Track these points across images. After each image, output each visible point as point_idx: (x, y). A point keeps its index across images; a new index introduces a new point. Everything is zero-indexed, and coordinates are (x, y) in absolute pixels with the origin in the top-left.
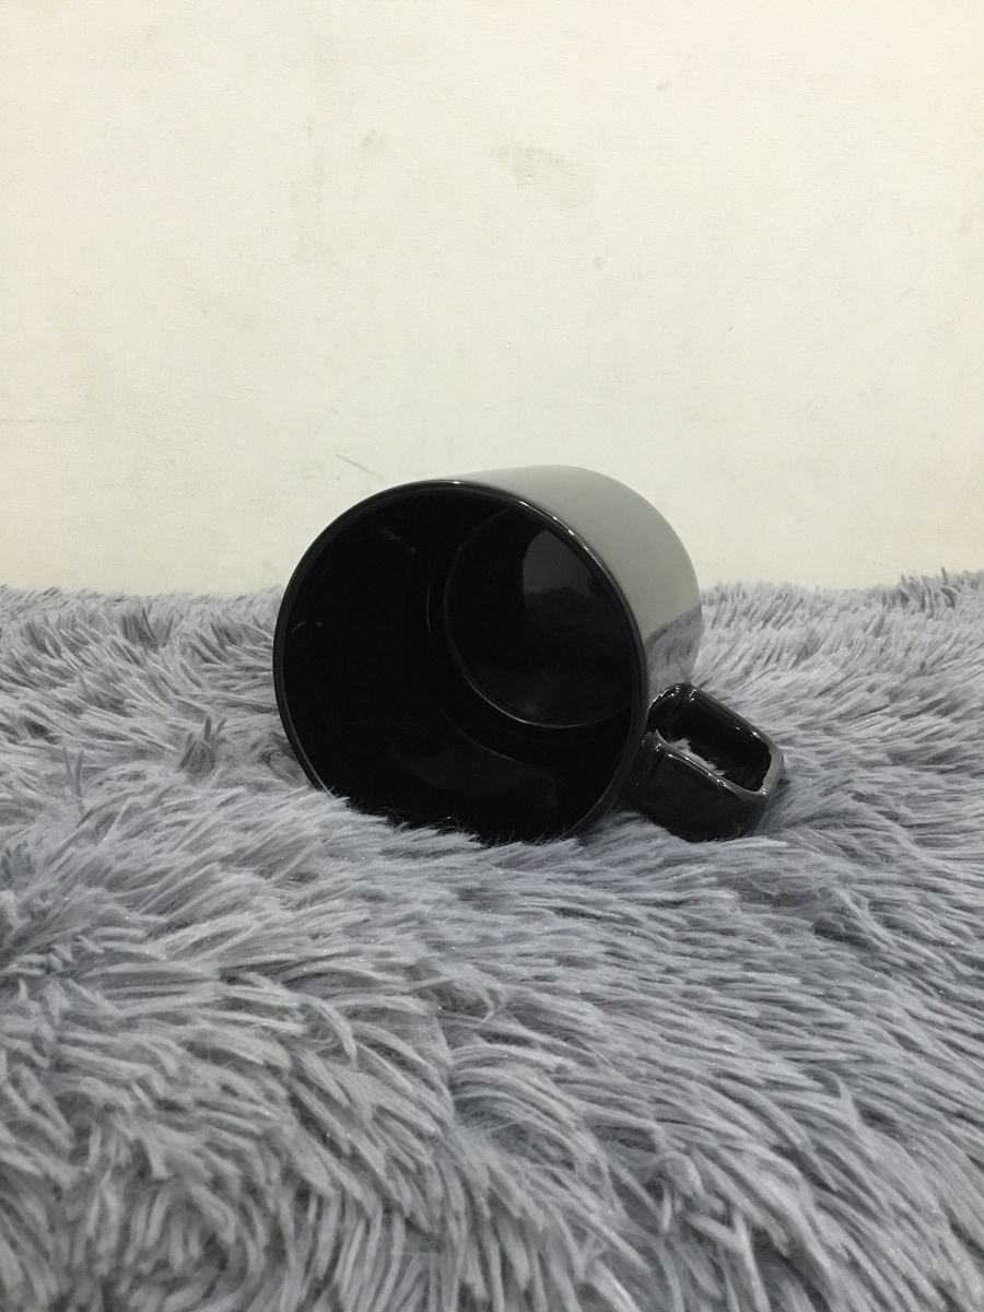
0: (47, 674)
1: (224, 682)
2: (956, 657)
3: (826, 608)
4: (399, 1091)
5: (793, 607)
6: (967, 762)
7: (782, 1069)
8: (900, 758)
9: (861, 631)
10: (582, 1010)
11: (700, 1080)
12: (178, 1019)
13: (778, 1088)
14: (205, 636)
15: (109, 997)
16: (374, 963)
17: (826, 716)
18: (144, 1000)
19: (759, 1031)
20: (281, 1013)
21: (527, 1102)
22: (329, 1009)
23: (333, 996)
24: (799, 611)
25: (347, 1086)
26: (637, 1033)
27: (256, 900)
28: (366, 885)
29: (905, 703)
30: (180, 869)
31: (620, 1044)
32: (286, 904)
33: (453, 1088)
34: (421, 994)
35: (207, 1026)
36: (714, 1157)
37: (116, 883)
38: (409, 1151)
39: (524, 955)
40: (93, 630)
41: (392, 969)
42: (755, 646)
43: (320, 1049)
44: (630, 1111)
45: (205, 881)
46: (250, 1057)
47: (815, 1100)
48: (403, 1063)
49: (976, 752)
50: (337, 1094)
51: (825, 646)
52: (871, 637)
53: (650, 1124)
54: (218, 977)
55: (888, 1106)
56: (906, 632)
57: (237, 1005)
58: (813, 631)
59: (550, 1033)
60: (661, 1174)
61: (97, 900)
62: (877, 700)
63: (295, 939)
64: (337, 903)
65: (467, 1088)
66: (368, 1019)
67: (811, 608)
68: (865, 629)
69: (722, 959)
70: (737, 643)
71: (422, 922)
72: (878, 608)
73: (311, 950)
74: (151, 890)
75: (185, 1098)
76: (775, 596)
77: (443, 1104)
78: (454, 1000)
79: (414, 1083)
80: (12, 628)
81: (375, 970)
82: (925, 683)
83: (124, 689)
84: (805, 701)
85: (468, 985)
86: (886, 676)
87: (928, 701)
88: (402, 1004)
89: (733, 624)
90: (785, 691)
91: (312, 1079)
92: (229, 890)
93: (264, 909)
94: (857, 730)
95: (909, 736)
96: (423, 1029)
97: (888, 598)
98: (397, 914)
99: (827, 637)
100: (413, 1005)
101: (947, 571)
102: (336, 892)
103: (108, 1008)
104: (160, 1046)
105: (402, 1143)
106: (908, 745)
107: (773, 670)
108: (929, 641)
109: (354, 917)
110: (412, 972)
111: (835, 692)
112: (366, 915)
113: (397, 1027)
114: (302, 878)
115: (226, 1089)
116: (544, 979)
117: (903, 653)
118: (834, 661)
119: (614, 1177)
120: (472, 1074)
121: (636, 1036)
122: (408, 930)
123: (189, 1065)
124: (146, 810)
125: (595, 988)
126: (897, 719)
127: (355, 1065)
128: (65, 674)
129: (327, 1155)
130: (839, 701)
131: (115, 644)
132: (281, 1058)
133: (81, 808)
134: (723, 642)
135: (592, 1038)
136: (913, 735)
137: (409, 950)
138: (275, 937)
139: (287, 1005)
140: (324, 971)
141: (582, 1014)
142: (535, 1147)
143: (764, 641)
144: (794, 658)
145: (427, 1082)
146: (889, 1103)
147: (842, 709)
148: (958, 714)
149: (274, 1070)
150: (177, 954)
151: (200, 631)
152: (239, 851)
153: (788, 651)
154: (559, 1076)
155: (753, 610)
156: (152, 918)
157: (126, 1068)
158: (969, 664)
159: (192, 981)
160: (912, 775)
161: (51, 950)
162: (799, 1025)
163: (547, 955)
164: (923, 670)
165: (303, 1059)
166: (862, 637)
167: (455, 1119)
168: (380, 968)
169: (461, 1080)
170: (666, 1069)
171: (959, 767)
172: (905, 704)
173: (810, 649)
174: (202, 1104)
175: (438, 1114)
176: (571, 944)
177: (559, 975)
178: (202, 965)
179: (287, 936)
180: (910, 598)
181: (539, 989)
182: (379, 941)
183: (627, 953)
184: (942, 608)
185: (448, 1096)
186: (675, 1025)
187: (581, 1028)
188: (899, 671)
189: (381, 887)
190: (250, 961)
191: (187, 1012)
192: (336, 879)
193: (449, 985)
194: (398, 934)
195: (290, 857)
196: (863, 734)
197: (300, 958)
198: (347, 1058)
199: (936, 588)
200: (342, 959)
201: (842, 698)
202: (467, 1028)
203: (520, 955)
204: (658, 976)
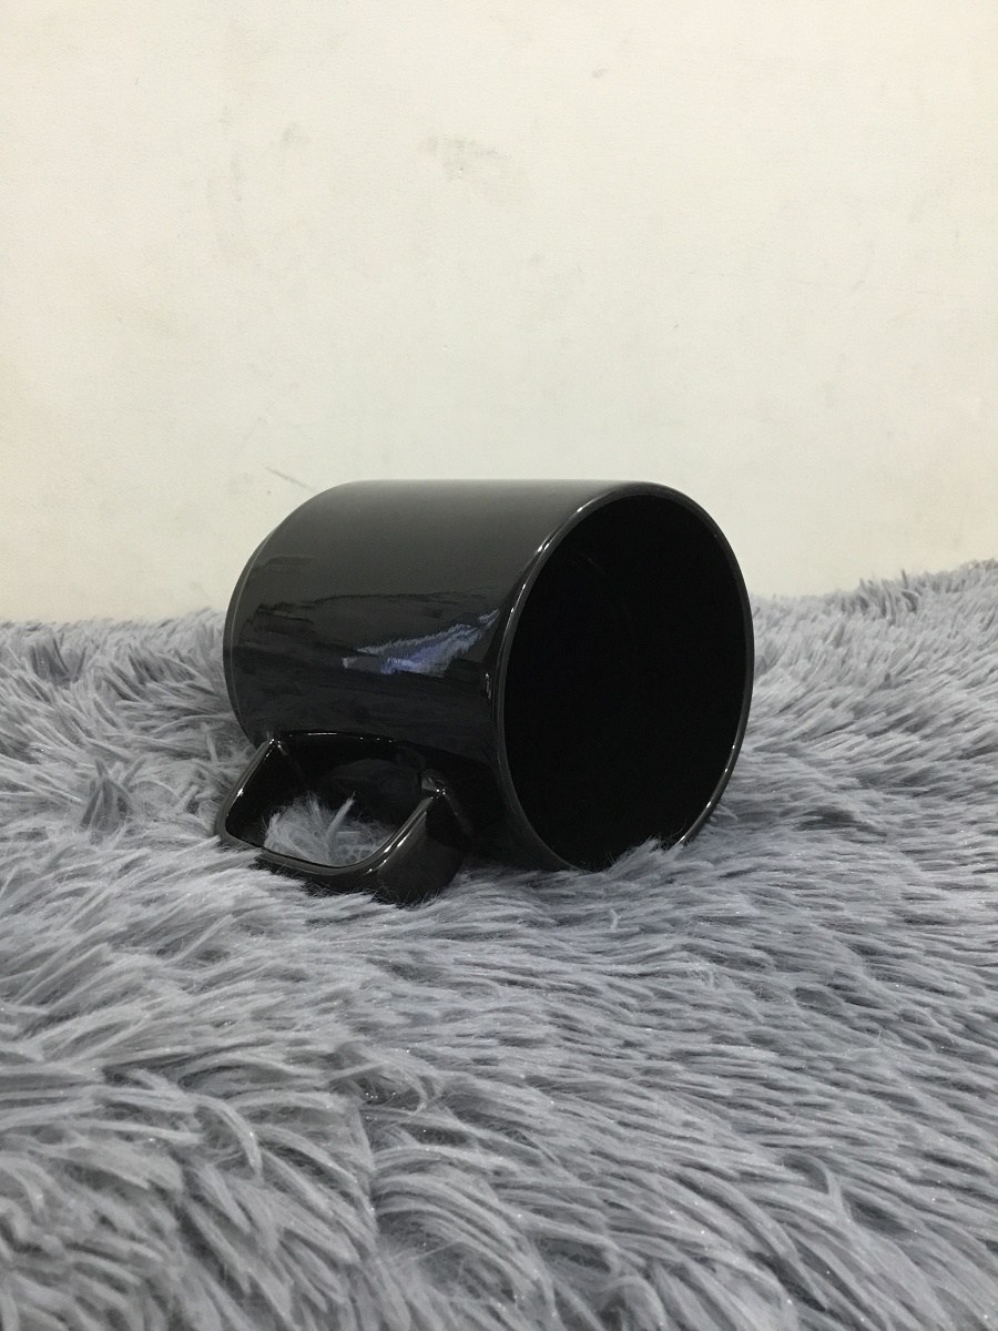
1: (143, 723)
2: (921, 666)
3: (785, 617)
4: (311, 1208)
6: (941, 784)
7: (757, 1159)
8: (869, 780)
9: (820, 641)
10: (527, 1099)
11: (663, 1172)
12: (50, 1134)
13: (756, 1181)
14: (122, 668)
16: (287, 1053)
17: (787, 736)
18: (16, 1110)
19: (732, 1112)
20: (174, 1120)
21: (461, 1217)
22: (228, 1110)
23: (239, 1093)
25: (250, 1206)
26: (593, 1122)
27: (151, 985)
28: (281, 962)
29: (872, 719)
30: (67, 949)
31: (571, 1136)
32: (187, 987)
33: (376, 1199)
34: (338, 1087)
35: (83, 1142)
36: (681, 1273)
38: (318, 1284)
39: (463, 1035)
41: (308, 1059)
43: (221, 1159)
44: (582, 1223)
45: (95, 964)
46: (135, 1180)
47: (798, 1196)
48: (319, 1173)
49: (950, 772)
50: (237, 1216)
51: (784, 659)
52: (831, 648)
53: (603, 1239)
54: (101, 1078)
55: (884, 1198)
56: (868, 642)
57: (123, 1111)
58: (771, 643)
59: (490, 1127)
60: (618, 1300)
62: (841, 716)
63: (194, 1029)
64: (247, 984)
65: (392, 1200)
66: (277, 1121)
67: (769, 617)
68: (825, 639)
69: (691, 1031)
71: (347, 1002)
72: (838, 616)
73: (214, 1040)
74: (29, 978)
75: (51, 1242)
77: (362, 1221)
78: (379, 1090)
79: (329, 1198)
81: (286, 1062)
82: (891, 697)
83: (29, 731)
84: (765, 720)
85: (398, 1072)
86: (849, 690)
87: (894, 717)
88: (317, 1102)
91: (209, 1198)
92: (120, 974)
93: (159, 995)
94: (826, 751)
95: (877, 756)
96: (342, 1130)
97: (848, 606)
98: (319, 992)
99: (786, 648)
100: (329, 1102)
101: (907, 573)
102: (248, 971)
104: (26, 1173)
105: (314, 1278)
106: (879, 766)
108: (892, 650)
109: (265, 1000)
110: (332, 1060)
111: (795, 709)
112: (280, 997)
113: (312, 1128)
114: (210, 955)
115: (104, 1221)
116: (484, 1061)
117: (866, 665)
118: (794, 675)
119: (562, 1305)
120: (398, 1183)
121: (590, 1125)
122: (326, 1011)
123: (59, 1194)
124: (40, 877)
125: (543, 1071)
126: (862, 738)
127: (259, 1179)
129: (222, 1295)
130: (800, 719)
132: (171, 1175)
135: (537, 1131)
136: (882, 754)
137: (329, 1034)
138: (172, 1026)
139: (181, 1110)
140: (227, 1064)
141: (527, 1103)
142: (469, 1271)
145: (346, 1195)
146: (889, 1195)
147: (805, 727)
148: (928, 730)
149: (162, 1193)
150: (54, 1052)
151: (117, 664)
154: (499, 1180)
158: (936, 674)
159: (72, 1085)
160: (885, 799)
162: (778, 1104)
163: (488, 1036)
164: (887, 683)
165: (199, 1174)
166: (822, 649)
167: (377, 1241)
168: (294, 1058)
169: (384, 1192)
170: (621, 1162)
171: (933, 790)
173: (768, 663)
174: (73, 1246)
175: (357, 1235)
176: (519, 1023)
177: (500, 1057)
178: (84, 1066)
179: (184, 1025)
180: (871, 604)
181: (480, 1075)
182: (294, 1025)
183: (580, 1026)
184: (903, 613)
185: (371, 1210)
186: (637, 1110)
187: (526, 1121)
188: (862, 684)
189: (303, 966)
190: (142, 1055)
191: (64, 1124)
192: (249, 958)
193: (374, 1073)
194: (318, 1014)
195: (197, 933)
196: (829, 754)
197: (197, 1049)
198: (252, 1170)
199: (897, 592)
200: (250, 1050)
201: (805, 715)
202: (395, 1123)
203: (458, 1035)
204: (616, 1051)
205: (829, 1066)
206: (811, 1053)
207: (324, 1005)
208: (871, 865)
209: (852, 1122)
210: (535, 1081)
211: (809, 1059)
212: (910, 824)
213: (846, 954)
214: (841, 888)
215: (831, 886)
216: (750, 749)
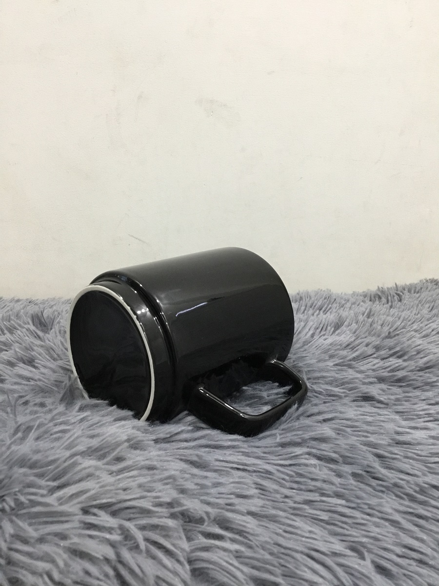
2: (404, 328)
3: (346, 303)
4: (165, 567)
5: (331, 303)
6: (411, 382)
7: (339, 547)
8: (381, 380)
9: (361, 316)
10: (247, 520)
11: (302, 553)
12: (63, 537)
13: (336, 556)
15: (30, 525)
16: (152, 502)
17: (347, 359)
18: (48, 526)
19: (328, 527)
20: (110, 530)
21: (225, 571)
22: (131, 525)
23: (134, 518)
24: (335, 305)
25: (142, 566)
26: (274, 531)
27: (97, 473)
28: (147, 462)
30: (63, 458)
31: (264, 537)
32: (111, 472)
33: (190, 563)
34: (173, 516)
35: (76, 540)
37: (33, 465)
39: (221, 493)
40: (19, 322)
41: (160, 505)
42: (315, 324)
43: (129, 546)
44: (271, 573)
45: (75, 464)
46: (97, 555)
47: (353, 561)
48: (167, 552)
49: (415, 377)
50: (137, 570)
51: (346, 323)
52: (366, 319)
53: (280, 579)
54: (81, 513)
55: (387, 563)
56: (382, 316)
57: (91, 526)
58: (341, 315)
59: (234, 533)
61: (25, 475)
62: (370, 350)
63: (114, 492)
64: (134, 472)
65: (197, 562)
66: (150, 530)
67: (339, 303)
68: (363, 314)
69: (310, 491)
70: (308, 322)
71: (175, 479)
72: (369, 303)
73: (123, 496)
74: (49, 470)
75: (67, 580)
76: (324, 298)
77: (185, 572)
78: (189, 517)
79: (172, 562)
81: (152, 506)
82: (390, 342)
83: (35, 354)
84: (338, 352)
85: (195, 510)
86: (374, 339)
87: (392, 351)
88: (165, 522)
89: (306, 312)
90: (330, 347)
91: (125, 562)
92: (85, 468)
93: (101, 478)
94: (364, 366)
95: (385, 369)
96: (176, 534)
97: (373, 298)
98: (162, 476)
99: (347, 318)
100: (171, 523)
101: (397, 284)
102: (134, 466)
103: (32, 532)
104: (56, 553)
106: (385, 373)
107: (324, 335)
108: (391, 320)
109: (142, 480)
110: (170, 505)
111: (351, 346)
112: (148, 478)
113: (164, 533)
114: (119, 459)
115: (87, 573)
116: (230, 505)
117: (380, 327)
118: (350, 330)
120: (198, 556)
121: (273, 532)
122: (167, 484)
123: (70, 562)
124: (47, 424)
125: (253, 509)
126: (379, 360)
127: (145, 555)
128: (6, 345)
130: (353, 351)
131: (29, 329)
132: (110, 553)
133: (16, 423)
134: (301, 321)
135: (252, 535)
136: (387, 368)
137: (168, 494)
138: (106, 491)
139: (112, 526)
140: (129, 506)
141: (247, 523)
143: (320, 321)
144: (333, 329)
145: (178, 561)
147: (354, 355)
148: (406, 357)
149: (107, 560)
150: (61, 501)
152: (89, 448)
153: (330, 326)
154: (237, 555)
155: (314, 304)
156: (49, 483)
157: (42, 565)
158: (409, 331)
159: (70, 515)
160: (388, 388)
161: (4, 500)
162: (346, 523)
163: (231, 494)
164: (389, 336)
165: (121, 553)
166: (362, 319)
167: (191, 579)
168: (155, 505)
169: (193, 559)
170: (285, 548)
171: (407, 385)
172: (383, 353)
173: (340, 324)
174: (76, 582)
175: (183, 577)
176: (243, 488)
177: (236, 503)
178: (72, 508)
179: (111, 490)
180: (382, 297)
181: (228, 510)
182: (154, 490)
183: (267, 489)
184: (396, 302)
185: (188, 567)
186: (290, 526)
187: (247, 530)
188: (379, 336)
189: (155, 463)
190: (95, 503)
191: (67, 532)
192: (134, 461)
193: (187, 510)
194: (163, 485)
195: (114, 450)
196: (365, 369)
197: (117, 500)
198: (141, 551)
199: (393, 292)
200: (138, 501)
201: (355, 349)
202: (195, 530)
203: (219, 493)
204: (282, 500)
205: (366, 507)
206: (359, 501)
207: (166, 481)
208: (382, 418)
209: (375, 531)
210: (250, 513)
211: (358, 504)
212: (397, 400)
213: (371, 457)
214: (370, 428)
215: (365, 427)
216: (332, 364)
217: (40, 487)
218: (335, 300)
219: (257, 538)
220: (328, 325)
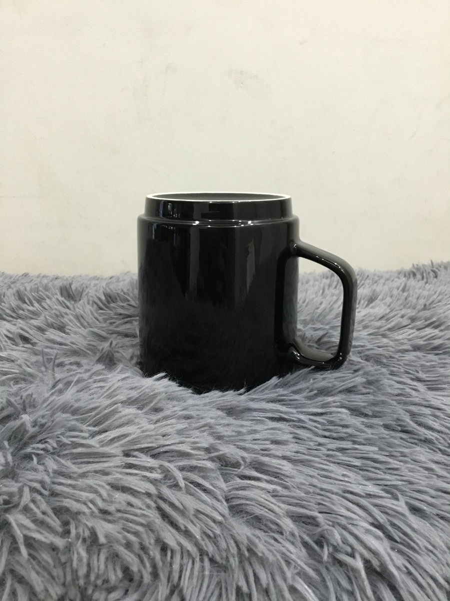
0: (26, 313)
1: (110, 321)
2: (440, 301)
3: (379, 280)
4: (204, 502)
5: (365, 278)
6: (447, 350)
7: (371, 488)
8: (416, 348)
9: (396, 290)
10: (283, 464)
11: (337, 494)
12: (105, 473)
13: (371, 497)
14: (100, 297)
15: (74, 463)
16: (191, 446)
17: (382, 329)
18: (89, 465)
19: (361, 472)
20: (151, 469)
21: (261, 505)
22: (171, 466)
23: (173, 460)
24: (368, 281)
25: (182, 501)
26: (308, 473)
27: (137, 421)
28: (185, 413)
29: (418, 323)
30: (104, 406)
31: (300, 479)
32: (150, 422)
33: (227, 500)
34: (212, 459)
35: (119, 476)
36: (345, 528)
37: (75, 412)
38: (209, 528)
39: (256, 440)
40: (47, 293)
41: (199, 449)
43: (168, 485)
44: (307, 509)
45: (115, 412)
46: (139, 490)
47: (388, 503)
48: (205, 490)
50: (177, 504)
51: (380, 297)
52: (401, 293)
53: (316, 514)
54: (122, 455)
56: (417, 291)
57: (130, 466)
58: (375, 290)
59: (269, 475)
60: (322, 536)
61: (67, 420)
62: (405, 322)
63: (155, 437)
64: (174, 421)
65: (233, 500)
66: (189, 471)
67: (373, 279)
68: (398, 289)
69: (343, 438)
71: (211, 427)
72: (403, 279)
73: (162, 442)
74: (90, 416)
75: (112, 508)
77: (224, 508)
78: (226, 462)
79: (210, 499)
80: (10, 292)
81: (191, 449)
82: (427, 313)
83: (65, 321)
84: (373, 323)
85: (232, 454)
86: (409, 311)
87: (428, 322)
88: (203, 464)
89: (338, 287)
90: (364, 318)
91: (166, 498)
92: (125, 416)
93: (141, 424)
95: (421, 338)
96: (213, 475)
97: (407, 274)
98: (199, 424)
99: (381, 292)
100: (209, 464)
101: (433, 261)
102: (172, 416)
103: (74, 468)
104: (99, 485)
105: (207, 525)
106: (421, 342)
107: (357, 308)
108: (427, 295)
109: (181, 426)
110: (207, 450)
111: (385, 318)
112: (186, 426)
113: (202, 474)
114: (157, 410)
115: (130, 504)
116: (265, 450)
117: (416, 300)
118: (385, 304)
119: (301, 538)
120: (235, 494)
121: (306, 475)
122: (204, 431)
123: (111, 493)
124: (86, 380)
125: (288, 454)
126: (415, 330)
127: (184, 491)
128: (36, 314)
129: (173, 531)
130: (388, 322)
131: (58, 299)
132: (152, 490)
133: (55, 378)
135: (288, 476)
136: (422, 338)
137: (206, 440)
138: (147, 436)
139: (153, 466)
140: (168, 450)
141: (283, 466)
142: (266, 525)
144: (366, 303)
145: (216, 498)
146: (422, 503)
147: (389, 326)
148: (442, 328)
149: (149, 495)
150: (103, 444)
151: (98, 295)
152: (129, 398)
153: (364, 299)
154: (274, 494)
156: (90, 428)
157: (85, 495)
158: (446, 305)
159: (110, 457)
160: (423, 356)
161: (47, 442)
162: (379, 469)
163: (266, 440)
164: (425, 308)
165: (161, 489)
166: (397, 293)
167: (229, 514)
168: (194, 449)
169: (230, 497)
170: (322, 489)
171: (444, 352)
173: (373, 298)
174: (119, 511)
175: (222, 512)
176: (278, 434)
177: (271, 448)
178: (114, 450)
179: (151, 435)
180: (417, 274)
181: (263, 455)
182: (192, 437)
183: (302, 438)
184: (432, 279)
185: (225, 503)
186: (324, 470)
187: (283, 472)
188: (414, 308)
189: (191, 413)
190: (136, 447)
191: (109, 470)
192: (172, 411)
193: (223, 455)
194: (200, 433)
195: (151, 402)
196: (400, 337)
197: (157, 445)
198: (181, 488)
199: (428, 270)
200: (177, 445)
201: (390, 321)
202: (232, 474)
203: (254, 440)
204: (315, 447)
205: (399, 455)
207: (202, 429)
209: (409, 475)
210: (284, 458)
211: (391, 452)
212: (434, 366)
216: (366, 334)
217: (82, 431)
218: (368, 276)
219: (293, 480)
220: (361, 298)
